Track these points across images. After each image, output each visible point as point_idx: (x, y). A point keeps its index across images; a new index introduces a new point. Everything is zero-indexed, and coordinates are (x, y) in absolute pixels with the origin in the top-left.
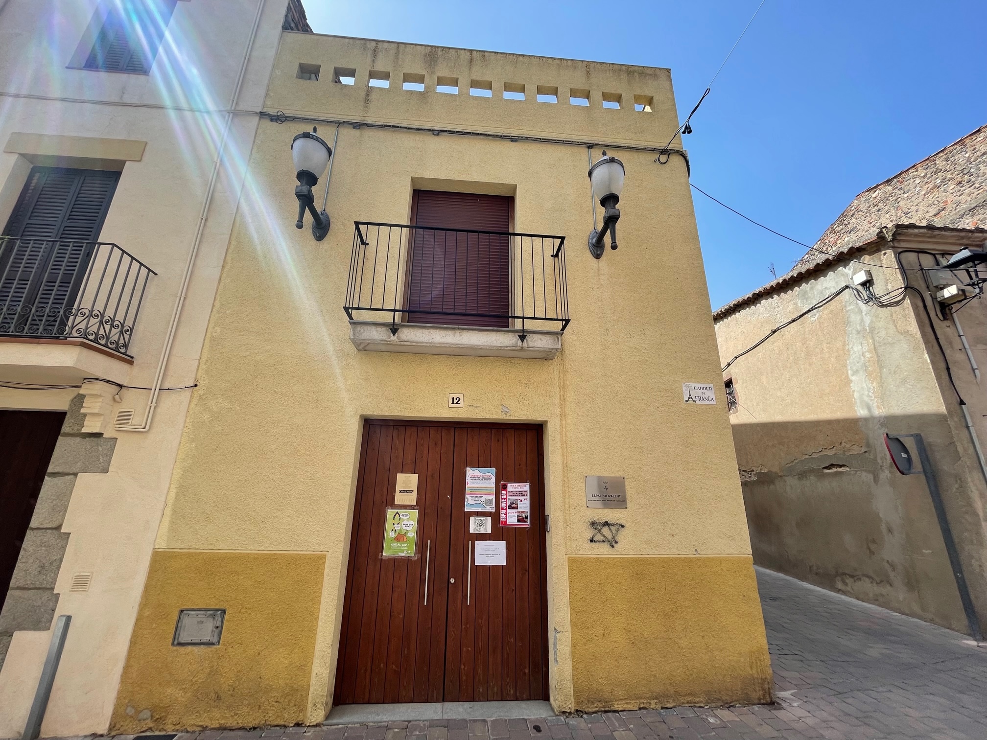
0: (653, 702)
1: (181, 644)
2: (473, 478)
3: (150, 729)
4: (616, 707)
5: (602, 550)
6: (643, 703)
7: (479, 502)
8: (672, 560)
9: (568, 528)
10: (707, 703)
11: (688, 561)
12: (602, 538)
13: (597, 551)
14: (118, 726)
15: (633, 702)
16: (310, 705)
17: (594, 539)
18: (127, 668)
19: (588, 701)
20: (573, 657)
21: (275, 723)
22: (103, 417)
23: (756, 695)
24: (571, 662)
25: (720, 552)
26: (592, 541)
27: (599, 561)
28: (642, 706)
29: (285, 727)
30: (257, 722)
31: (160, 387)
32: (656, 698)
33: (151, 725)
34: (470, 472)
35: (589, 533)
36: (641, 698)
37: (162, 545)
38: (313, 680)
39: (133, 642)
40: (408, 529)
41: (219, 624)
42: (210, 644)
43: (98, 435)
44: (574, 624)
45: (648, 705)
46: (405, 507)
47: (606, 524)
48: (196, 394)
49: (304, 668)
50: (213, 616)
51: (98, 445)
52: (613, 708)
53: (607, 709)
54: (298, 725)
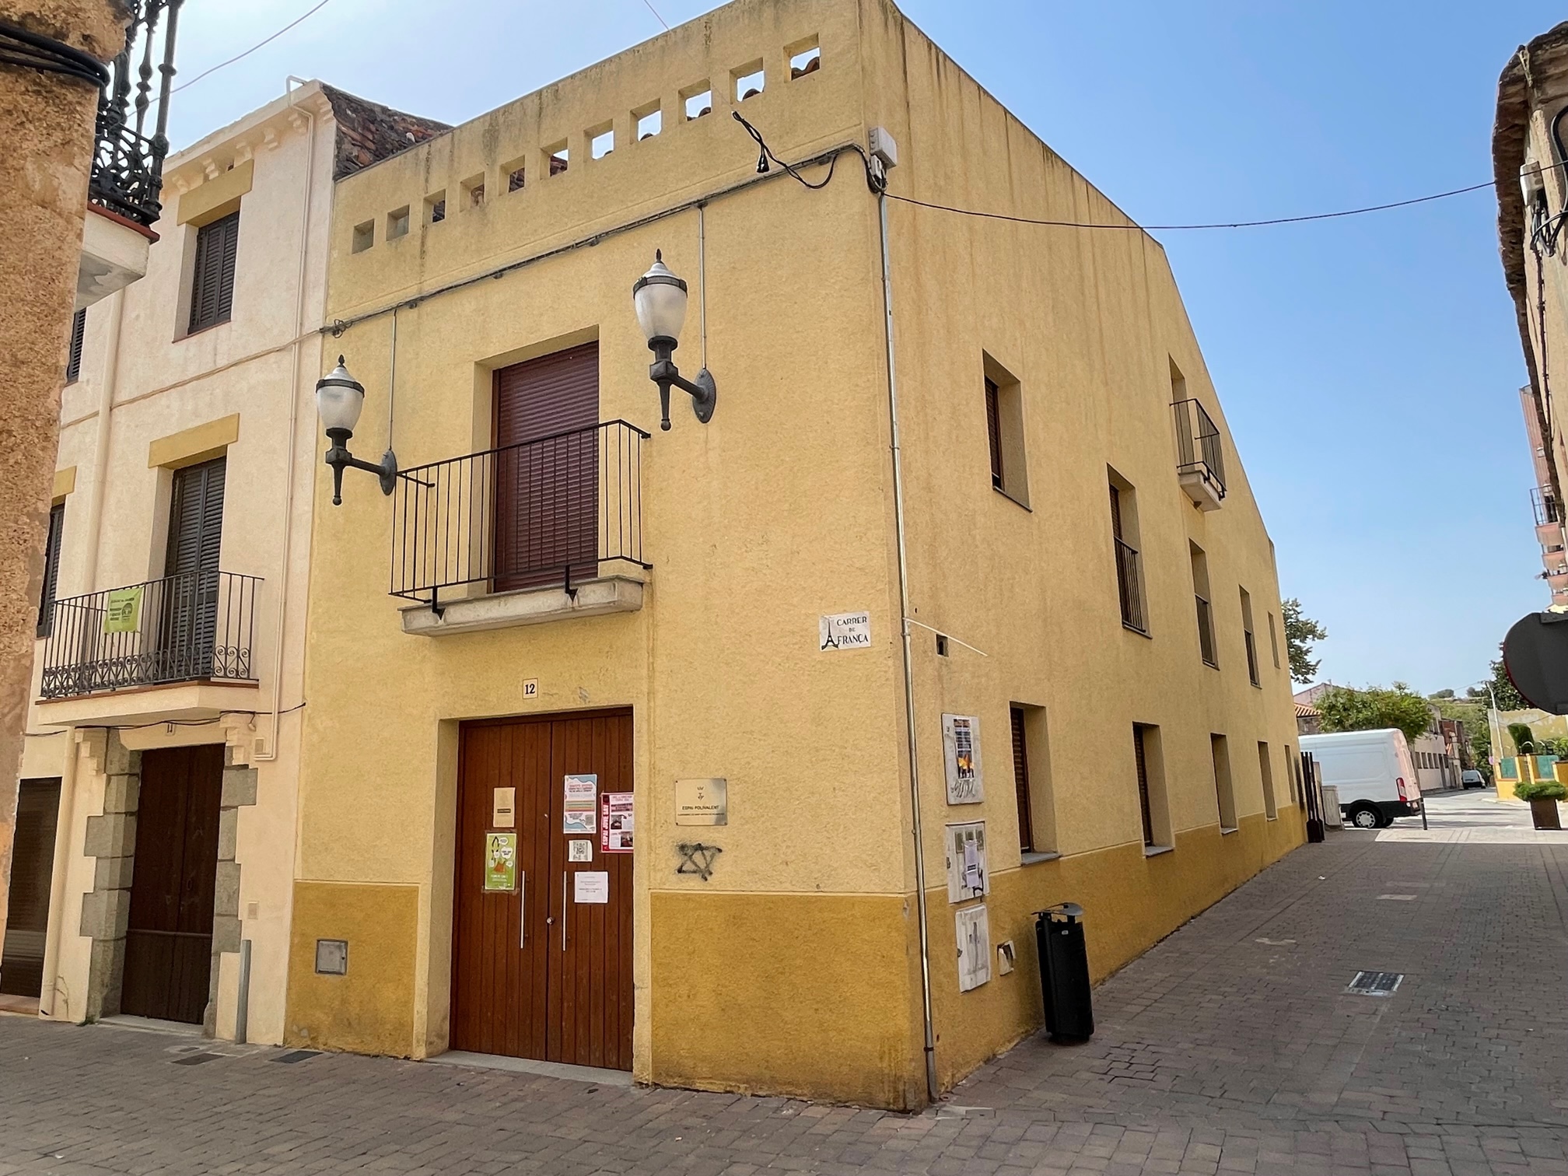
0: (742, 1086)
1: (320, 972)
2: (572, 789)
3: (308, 1046)
4: (699, 1086)
5: (692, 884)
6: (731, 1086)
7: (578, 821)
8: (782, 899)
9: (653, 855)
10: (813, 1097)
11: (806, 903)
12: (693, 868)
13: (686, 885)
14: (289, 1040)
15: (718, 1082)
16: (414, 1041)
17: (684, 869)
18: (289, 989)
19: (667, 1075)
20: (653, 1020)
21: (390, 1054)
22: (243, 749)
23: (883, 1096)
24: (650, 1026)
25: (853, 890)
26: (680, 871)
27: (688, 898)
28: (728, 1089)
29: (397, 1058)
30: (377, 1051)
31: (279, 708)
32: (747, 1082)
33: (309, 1043)
34: (570, 781)
35: (676, 862)
36: (729, 1080)
37: (299, 876)
38: (416, 1016)
39: (291, 968)
40: (506, 857)
41: (344, 956)
42: (339, 973)
43: (246, 767)
44: (654, 980)
45: (736, 1088)
46: (502, 830)
47: (699, 847)
48: (306, 714)
49: (407, 1004)
50: (339, 947)
51: (247, 777)
52: (693, 1087)
53: (688, 1087)
54: (407, 1058)
